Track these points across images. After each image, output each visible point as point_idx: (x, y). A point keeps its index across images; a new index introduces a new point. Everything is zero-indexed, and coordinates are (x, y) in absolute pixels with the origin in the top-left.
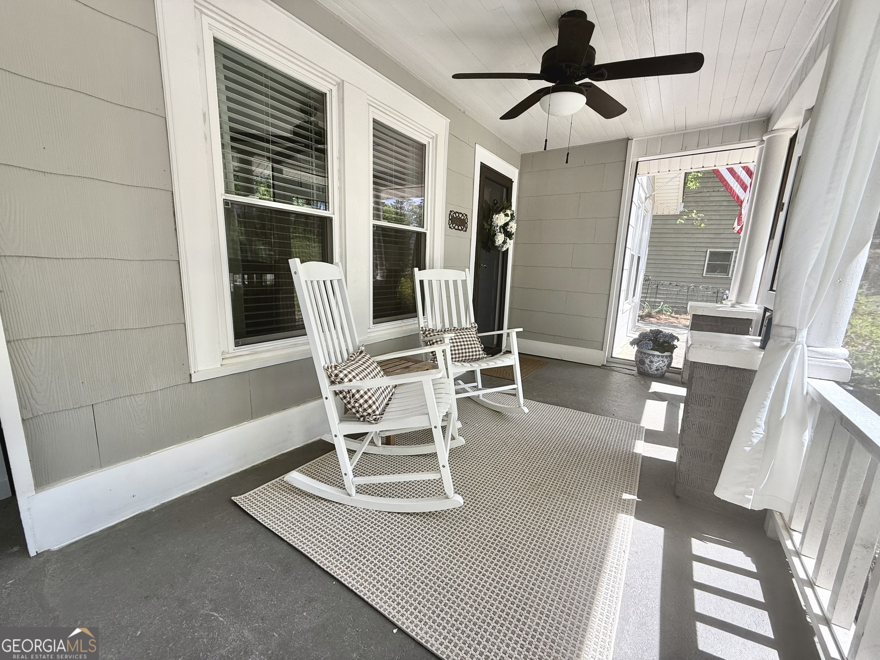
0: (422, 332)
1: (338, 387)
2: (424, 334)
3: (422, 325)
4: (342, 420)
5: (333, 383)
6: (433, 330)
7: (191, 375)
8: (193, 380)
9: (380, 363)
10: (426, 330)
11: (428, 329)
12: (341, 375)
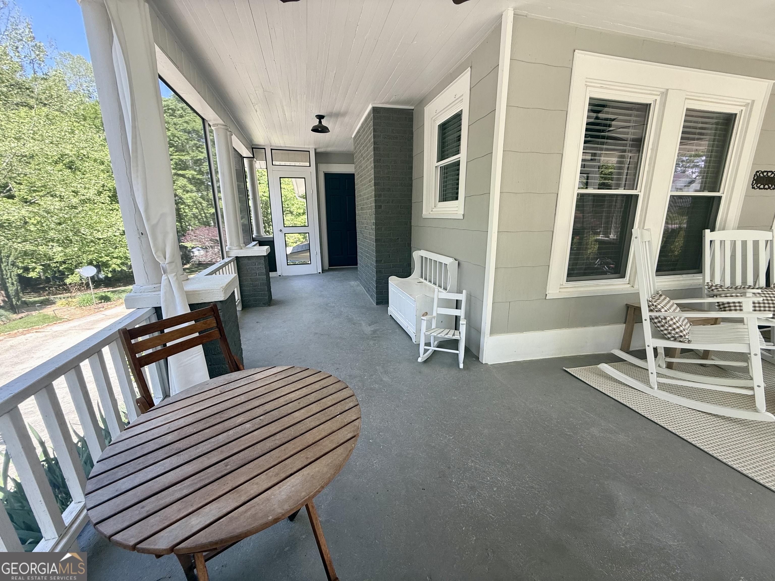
0: (706, 287)
1: (654, 314)
2: (709, 288)
3: (708, 280)
4: (653, 336)
5: (651, 311)
6: (721, 286)
7: (546, 295)
8: (547, 298)
9: (678, 305)
10: (712, 285)
11: (714, 285)
12: (659, 307)
